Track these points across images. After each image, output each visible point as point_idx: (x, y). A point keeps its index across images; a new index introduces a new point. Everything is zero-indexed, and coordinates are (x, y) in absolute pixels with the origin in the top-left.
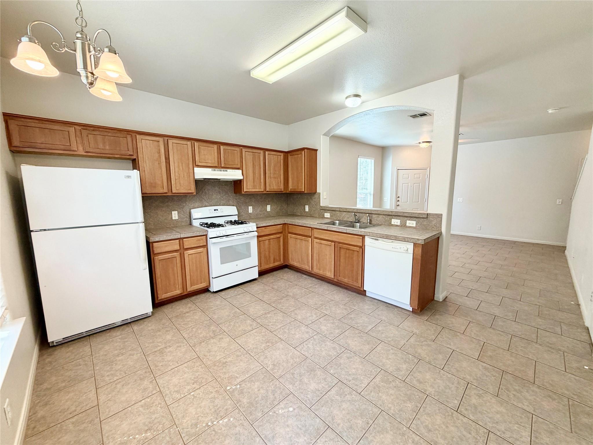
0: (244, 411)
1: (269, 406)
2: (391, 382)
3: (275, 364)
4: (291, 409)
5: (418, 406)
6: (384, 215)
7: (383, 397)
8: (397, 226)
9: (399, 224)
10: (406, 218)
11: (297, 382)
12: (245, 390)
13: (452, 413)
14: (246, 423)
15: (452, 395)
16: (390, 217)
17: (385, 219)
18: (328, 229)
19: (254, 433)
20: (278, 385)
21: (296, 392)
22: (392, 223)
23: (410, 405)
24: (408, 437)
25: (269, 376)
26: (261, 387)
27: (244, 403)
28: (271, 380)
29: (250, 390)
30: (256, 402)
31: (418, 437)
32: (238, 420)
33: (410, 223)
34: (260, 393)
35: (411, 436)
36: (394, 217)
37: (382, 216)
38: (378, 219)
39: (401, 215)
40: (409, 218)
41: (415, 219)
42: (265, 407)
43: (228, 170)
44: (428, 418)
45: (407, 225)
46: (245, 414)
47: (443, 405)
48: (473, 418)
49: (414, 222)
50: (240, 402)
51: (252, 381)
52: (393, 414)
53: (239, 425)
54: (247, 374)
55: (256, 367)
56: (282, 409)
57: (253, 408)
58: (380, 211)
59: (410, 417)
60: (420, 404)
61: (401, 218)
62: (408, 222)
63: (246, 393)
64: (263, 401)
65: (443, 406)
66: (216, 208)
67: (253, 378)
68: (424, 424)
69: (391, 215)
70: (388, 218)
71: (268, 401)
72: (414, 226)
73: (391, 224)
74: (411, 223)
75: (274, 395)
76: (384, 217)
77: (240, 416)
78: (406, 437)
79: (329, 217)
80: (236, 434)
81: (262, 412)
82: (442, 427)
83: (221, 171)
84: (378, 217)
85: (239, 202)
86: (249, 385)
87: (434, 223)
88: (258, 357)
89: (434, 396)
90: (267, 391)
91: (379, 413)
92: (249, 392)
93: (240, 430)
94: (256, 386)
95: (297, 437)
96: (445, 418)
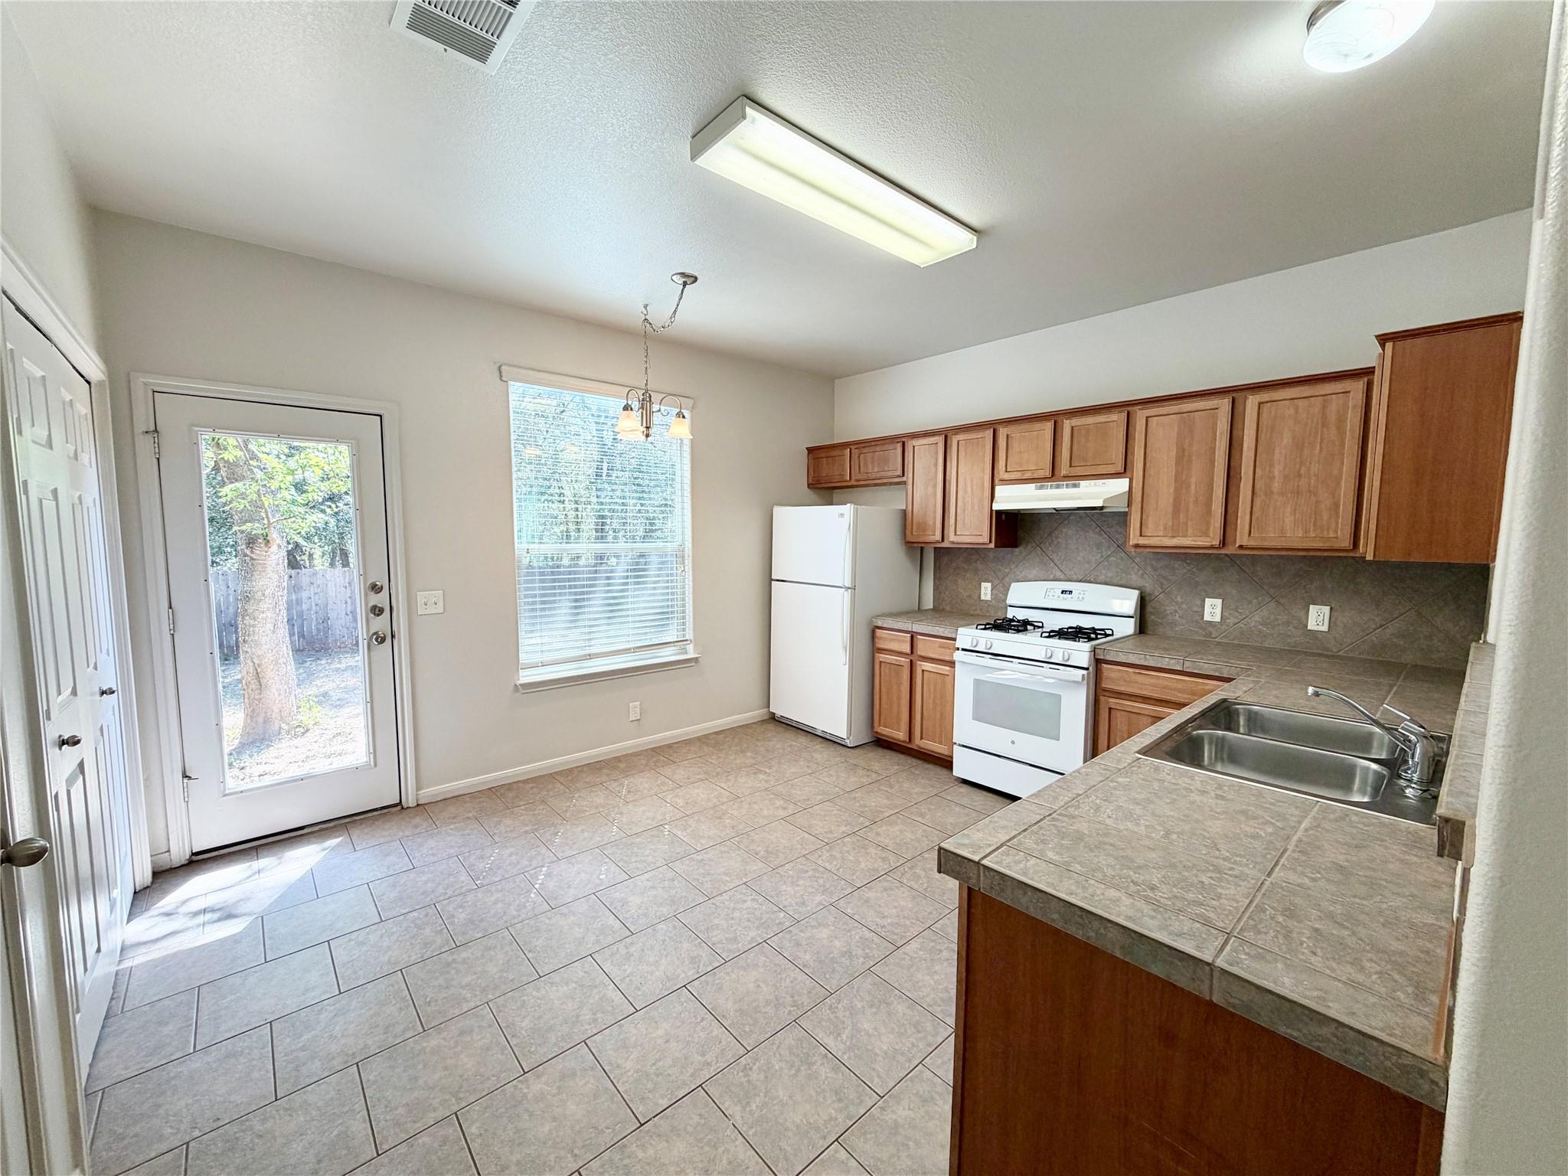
2: (594, 1014)
5: (514, 1039)
7: (565, 988)
13: (460, 1099)
15: (495, 1134)
23: (524, 1024)
24: (476, 996)
31: (466, 1009)
35: (474, 999)
43: (1083, 483)
44: (480, 1044)
47: (485, 1093)
48: (420, 1141)
52: (525, 989)
59: (502, 1014)
60: (515, 1045)
65: (483, 1090)
66: (1067, 586)
68: (476, 1030)
78: (478, 993)
82: (451, 1058)
83: (1058, 487)
85: (1164, 578)
89: (515, 1087)
91: (539, 971)
96: (461, 1076)
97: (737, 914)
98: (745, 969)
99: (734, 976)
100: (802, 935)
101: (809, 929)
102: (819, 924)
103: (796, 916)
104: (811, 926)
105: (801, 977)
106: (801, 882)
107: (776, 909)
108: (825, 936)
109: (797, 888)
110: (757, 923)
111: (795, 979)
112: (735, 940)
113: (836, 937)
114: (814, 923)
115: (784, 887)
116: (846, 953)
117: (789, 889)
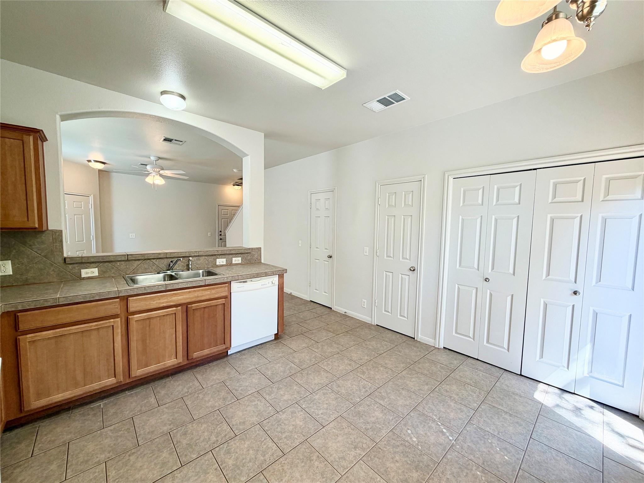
0: (428, 474)
1: (413, 450)
3: (353, 447)
4: (409, 432)
6: (206, 256)
8: (222, 266)
9: (225, 263)
10: (231, 256)
11: (377, 426)
12: (401, 477)
14: (440, 469)
16: (214, 257)
17: (208, 261)
18: (168, 289)
19: (445, 460)
20: (385, 443)
21: (389, 427)
22: (218, 264)
25: (373, 452)
26: (392, 460)
27: (419, 476)
28: (380, 450)
29: (400, 471)
30: (412, 462)
32: (440, 477)
33: (235, 261)
34: (400, 459)
36: (218, 256)
37: (203, 258)
38: (199, 262)
39: (228, 253)
40: (234, 256)
41: (240, 255)
42: (415, 453)
45: (234, 262)
46: (431, 471)
49: (240, 259)
50: (419, 480)
51: (386, 471)
53: (444, 476)
54: (377, 478)
55: (362, 469)
56: (411, 438)
57: (421, 465)
58: (202, 252)
61: (227, 256)
62: (234, 259)
63: (405, 475)
64: (409, 456)
67: (382, 470)
69: (215, 255)
70: (211, 259)
71: (407, 451)
72: (240, 262)
73: (216, 265)
74: (237, 260)
75: (398, 446)
76: (206, 259)
77: (435, 476)
79: (97, 275)
80: (454, 477)
81: (421, 455)
84: (199, 259)
86: (393, 474)
87: (256, 256)
88: (342, 469)
90: (395, 453)
92: (403, 472)
93: (448, 474)
94: (392, 465)
95: (433, 428)
97: (325, 406)
98: (319, 383)
99: (322, 381)
100: (295, 396)
101: (292, 399)
102: (287, 401)
103: (297, 405)
104: (290, 400)
105: (299, 381)
106: (291, 428)
107: (307, 409)
108: (286, 396)
109: (294, 423)
110: (315, 401)
111: (301, 380)
112: (324, 394)
113: (281, 395)
114: (290, 402)
115: (301, 424)
116: (279, 389)
117: (298, 423)
